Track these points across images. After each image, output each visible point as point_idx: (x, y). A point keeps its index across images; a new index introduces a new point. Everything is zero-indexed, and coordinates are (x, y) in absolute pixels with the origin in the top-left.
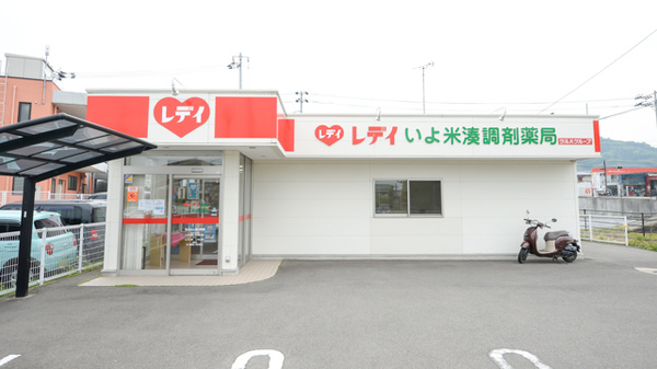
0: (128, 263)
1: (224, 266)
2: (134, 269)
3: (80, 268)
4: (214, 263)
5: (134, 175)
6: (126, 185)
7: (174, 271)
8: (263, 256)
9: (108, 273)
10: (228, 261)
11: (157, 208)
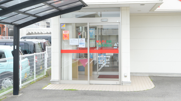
0: (65, 76)
1: (124, 79)
2: (68, 79)
3: (35, 79)
4: (117, 77)
5: (66, 24)
6: (62, 30)
7: (93, 82)
8: (136, 73)
9: (54, 82)
10: (126, 76)
11: (81, 44)
